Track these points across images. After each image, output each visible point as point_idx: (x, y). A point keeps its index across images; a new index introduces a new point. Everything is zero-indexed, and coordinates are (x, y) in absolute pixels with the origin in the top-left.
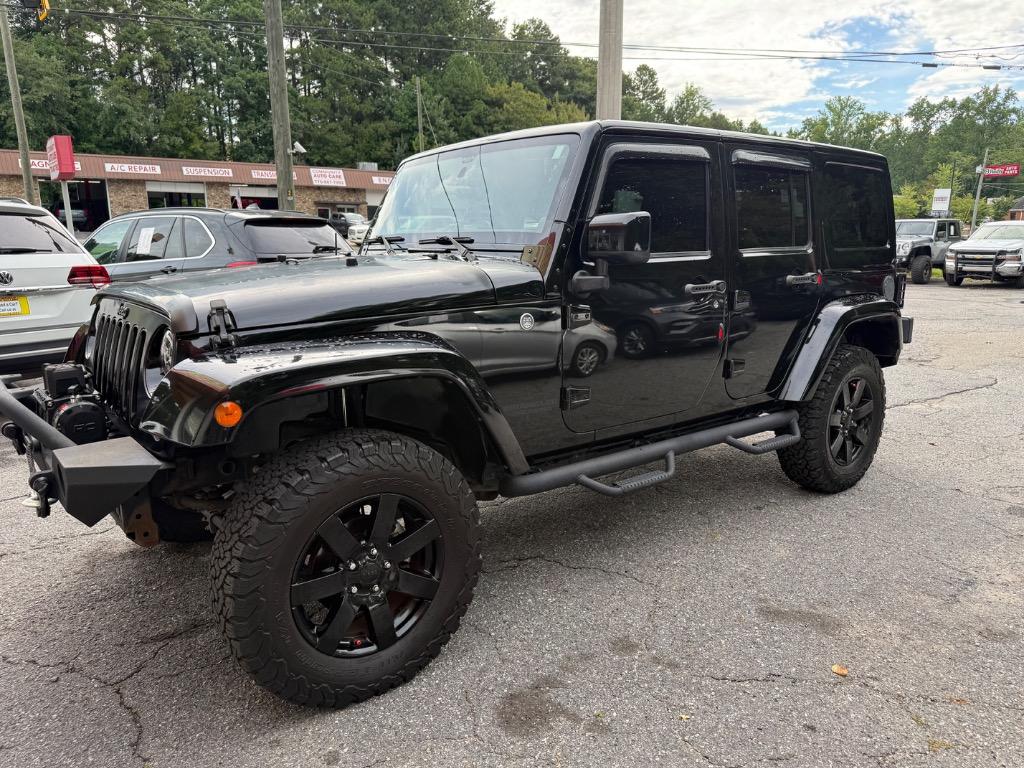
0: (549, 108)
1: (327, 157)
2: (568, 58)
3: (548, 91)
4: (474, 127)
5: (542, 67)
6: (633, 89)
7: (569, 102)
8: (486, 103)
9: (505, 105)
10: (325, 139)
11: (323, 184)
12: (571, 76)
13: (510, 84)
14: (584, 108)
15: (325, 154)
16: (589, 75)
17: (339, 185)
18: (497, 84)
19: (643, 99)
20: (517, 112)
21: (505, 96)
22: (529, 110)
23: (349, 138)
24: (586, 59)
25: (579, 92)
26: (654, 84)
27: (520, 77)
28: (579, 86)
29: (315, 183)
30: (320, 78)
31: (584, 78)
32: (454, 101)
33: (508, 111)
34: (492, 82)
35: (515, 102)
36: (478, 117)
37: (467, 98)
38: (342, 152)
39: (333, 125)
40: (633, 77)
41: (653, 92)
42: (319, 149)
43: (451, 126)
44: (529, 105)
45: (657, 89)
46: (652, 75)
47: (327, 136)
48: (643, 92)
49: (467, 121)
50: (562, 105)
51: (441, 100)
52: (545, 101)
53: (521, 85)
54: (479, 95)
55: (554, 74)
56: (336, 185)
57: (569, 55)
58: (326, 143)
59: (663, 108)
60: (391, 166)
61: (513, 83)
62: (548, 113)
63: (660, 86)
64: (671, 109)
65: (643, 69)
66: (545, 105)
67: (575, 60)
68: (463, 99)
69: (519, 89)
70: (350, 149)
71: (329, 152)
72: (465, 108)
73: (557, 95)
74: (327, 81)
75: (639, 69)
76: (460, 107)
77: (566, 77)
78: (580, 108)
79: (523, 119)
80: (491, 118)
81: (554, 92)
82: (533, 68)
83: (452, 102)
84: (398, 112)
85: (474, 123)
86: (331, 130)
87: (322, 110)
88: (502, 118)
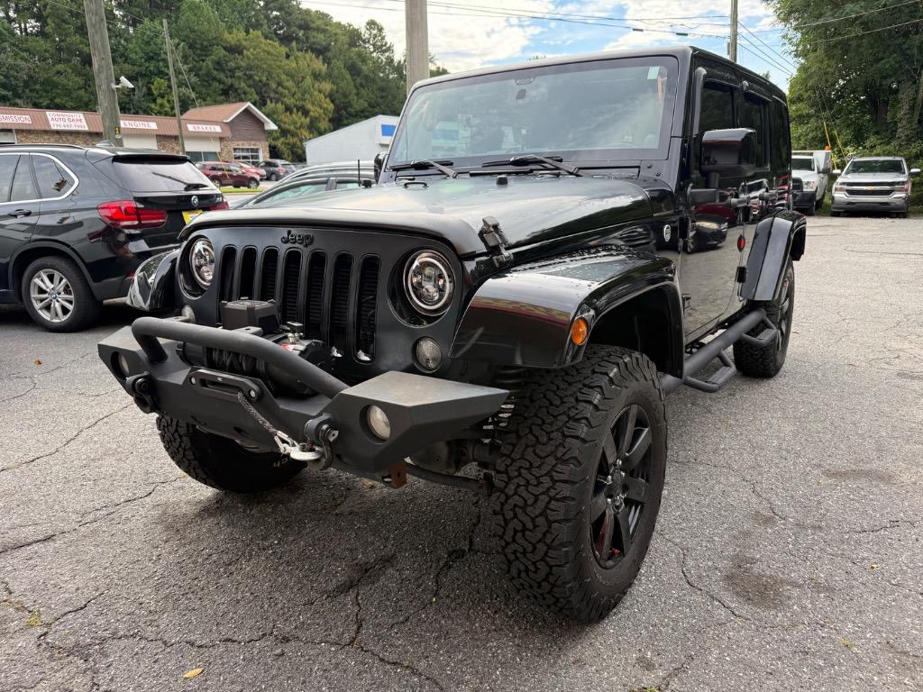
0: (288, 56)
1: (57, 101)
2: (299, 9)
3: (286, 40)
4: (215, 72)
5: (276, 17)
6: (364, 42)
7: (306, 51)
8: (225, 49)
9: (245, 52)
10: (53, 82)
11: (63, 128)
12: (305, 27)
13: (247, 32)
14: (321, 57)
15: (55, 98)
16: (323, 27)
17: (80, 129)
18: (235, 31)
19: (374, 51)
20: (256, 58)
21: (245, 43)
22: (269, 57)
23: (80, 81)
24: (317, 12)
25: (314, 43)
26: (383, 38)
27: (257, 26)
28: (314, 37)
29: (54, 128)
30: (39, 17)
31: (318, 30)
32: (191, 47)
33: (249, 58)
34: (230, 28)
35: (254, 49)
36: (218, 63)
37: (205, 43)
38: (74, 95)
39: (60, 67)
40: (363, 30)
41: (382, 46)
42: (47, 92)
43: (190, 70)
44: (268, 53)
45: (386, 43)
46: (380, 30)
47: (54, 78)
48: (374, 45)
49: (207, 66)
50: (300, 54)
51: (178, 44)
52: (284, 50)
53: (259, 33)
54: (216, 41)
55: (288, 24)
56: (77, 128)
57: (301, 6)
58: (56, 85)
59: (392, 60)
60: (130, 109)
61: (251, 30)
62: (287, 62)
63: (388, 40)
64: (400, 62)
65: (372, 24)
66: (284, 53)
67: (308, 12)
68: (202, 44)
69: (258, 37)
70: (82, 92)
71: (59, 95)
72: (204, 53)
73: (294, 44)
74: (49, 21)
75: (368, 24)
76: (199, 52)
77: (300, 27)
78: (317, 57)
79: (264, 66)
80: (232, 64)
81: (292, 41)
82: (267, 17)
83: (189, 48)
84: (133, 56)
85: (215, 69)
86: (58, 73)
87: (46, 51)
88: (243, 64)
